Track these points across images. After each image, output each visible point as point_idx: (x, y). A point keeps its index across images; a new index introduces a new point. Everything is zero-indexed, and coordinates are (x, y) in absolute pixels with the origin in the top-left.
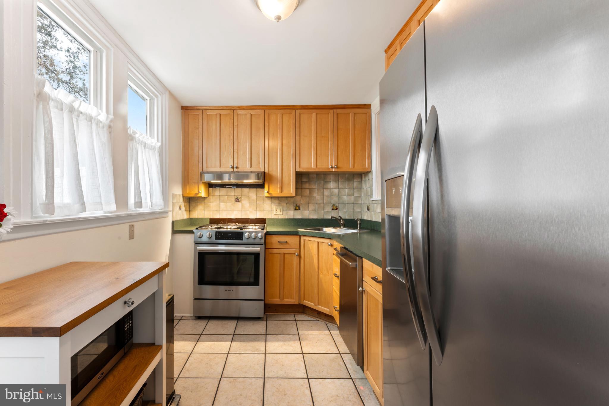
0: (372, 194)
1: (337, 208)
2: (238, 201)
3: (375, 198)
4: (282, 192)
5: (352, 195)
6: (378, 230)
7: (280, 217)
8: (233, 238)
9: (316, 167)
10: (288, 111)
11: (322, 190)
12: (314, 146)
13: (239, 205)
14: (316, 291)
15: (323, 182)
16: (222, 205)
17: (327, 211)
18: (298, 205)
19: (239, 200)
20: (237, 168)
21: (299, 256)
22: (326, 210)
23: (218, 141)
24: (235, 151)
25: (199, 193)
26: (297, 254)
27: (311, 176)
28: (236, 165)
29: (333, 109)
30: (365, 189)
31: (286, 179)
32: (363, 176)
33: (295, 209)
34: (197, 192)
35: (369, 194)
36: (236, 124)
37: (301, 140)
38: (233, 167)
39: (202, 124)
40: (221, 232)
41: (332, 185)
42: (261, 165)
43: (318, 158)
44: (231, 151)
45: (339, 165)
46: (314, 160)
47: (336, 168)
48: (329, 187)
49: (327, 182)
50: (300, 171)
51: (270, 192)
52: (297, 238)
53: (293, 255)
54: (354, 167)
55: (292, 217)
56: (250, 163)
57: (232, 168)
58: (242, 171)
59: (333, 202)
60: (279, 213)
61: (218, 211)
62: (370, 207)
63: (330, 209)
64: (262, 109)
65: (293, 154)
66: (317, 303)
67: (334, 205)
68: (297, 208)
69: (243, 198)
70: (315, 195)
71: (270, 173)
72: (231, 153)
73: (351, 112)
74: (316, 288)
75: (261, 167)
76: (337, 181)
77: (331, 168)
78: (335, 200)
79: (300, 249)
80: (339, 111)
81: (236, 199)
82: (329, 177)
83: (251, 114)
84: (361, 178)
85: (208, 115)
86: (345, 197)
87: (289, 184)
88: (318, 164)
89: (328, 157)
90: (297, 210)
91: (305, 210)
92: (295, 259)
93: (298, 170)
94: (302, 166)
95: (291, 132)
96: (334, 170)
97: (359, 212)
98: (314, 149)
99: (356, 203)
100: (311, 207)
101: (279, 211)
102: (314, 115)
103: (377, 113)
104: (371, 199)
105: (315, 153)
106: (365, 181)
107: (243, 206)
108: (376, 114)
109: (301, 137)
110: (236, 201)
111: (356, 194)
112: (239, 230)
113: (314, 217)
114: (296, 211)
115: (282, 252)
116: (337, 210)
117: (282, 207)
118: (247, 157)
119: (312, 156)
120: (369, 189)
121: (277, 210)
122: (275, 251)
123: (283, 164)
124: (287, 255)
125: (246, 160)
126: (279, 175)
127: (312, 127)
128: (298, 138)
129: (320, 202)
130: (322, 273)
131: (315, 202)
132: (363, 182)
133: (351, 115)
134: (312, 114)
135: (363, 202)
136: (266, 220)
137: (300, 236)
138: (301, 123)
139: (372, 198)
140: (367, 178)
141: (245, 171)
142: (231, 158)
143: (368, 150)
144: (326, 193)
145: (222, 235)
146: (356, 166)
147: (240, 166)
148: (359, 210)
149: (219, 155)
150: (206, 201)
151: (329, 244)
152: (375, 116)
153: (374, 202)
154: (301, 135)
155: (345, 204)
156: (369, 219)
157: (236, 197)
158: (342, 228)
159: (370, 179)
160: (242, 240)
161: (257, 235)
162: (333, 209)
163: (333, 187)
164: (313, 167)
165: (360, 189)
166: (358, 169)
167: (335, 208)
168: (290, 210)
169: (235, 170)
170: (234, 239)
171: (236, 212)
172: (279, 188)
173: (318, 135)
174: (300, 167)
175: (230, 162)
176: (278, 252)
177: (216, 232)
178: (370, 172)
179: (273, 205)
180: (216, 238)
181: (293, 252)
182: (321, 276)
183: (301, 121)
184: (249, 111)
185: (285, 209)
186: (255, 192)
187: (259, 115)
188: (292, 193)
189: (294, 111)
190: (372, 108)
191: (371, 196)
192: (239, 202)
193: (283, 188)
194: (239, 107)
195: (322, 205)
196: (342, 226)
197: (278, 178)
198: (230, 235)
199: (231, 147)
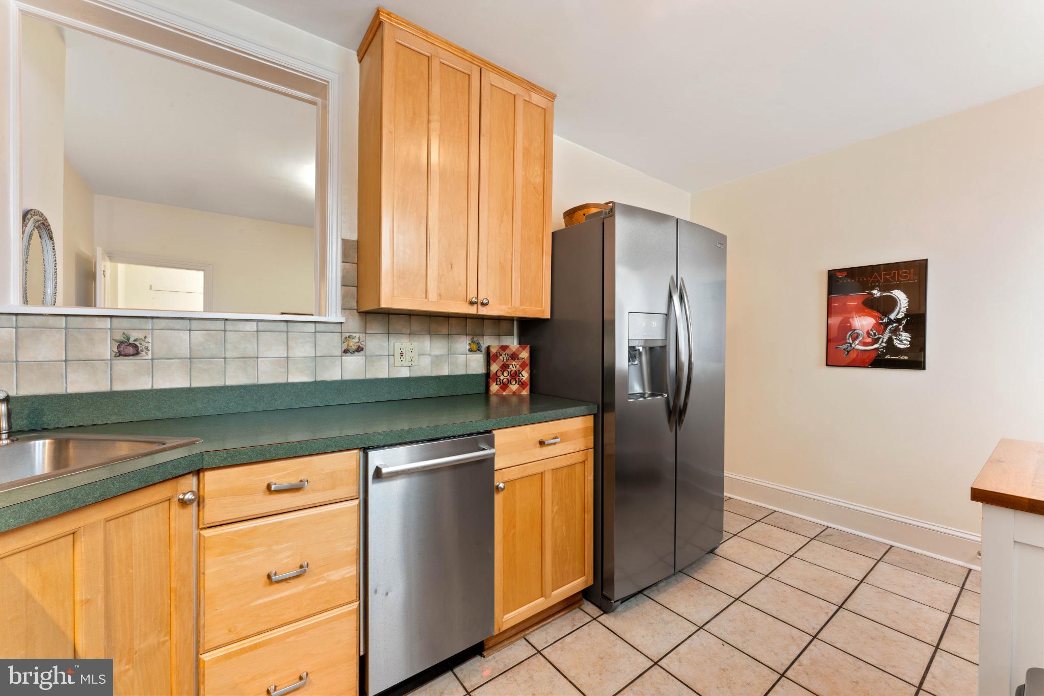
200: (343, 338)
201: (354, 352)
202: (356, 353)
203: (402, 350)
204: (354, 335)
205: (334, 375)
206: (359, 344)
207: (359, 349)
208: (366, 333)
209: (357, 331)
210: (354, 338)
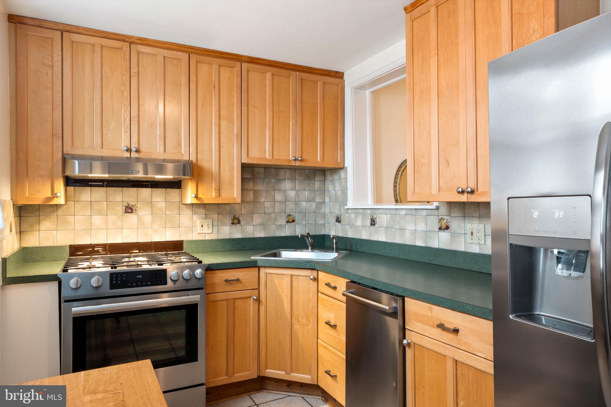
0: (346, 201)
1: (293, 220)
2: (130, 211)
3: (351, 205)
4: (219, 196)
5: (313, 200)
6: (359, 251)
7: (208, 237)
8: (146, 282)
9: (273, 158)
10: (230, 62)
11: (273, 193)
12: (269, 125)
13: (132, 218)
14: (288, 352)
15: (273, 180)
16: (97, 220)
17: (280, 225)
18: (237, 216)
19: (132, 209)
20: (137, 151)
21: (258, 300)
22: (278, 223)
23: (97, 97)
24: (133, 120)
25: (54, 195)
26: (255, 298)
27: (256, 170)
28: (137, 146)
29: (296, 70)
30: (333, 192)
31: (225, 175)
32: (328, 173)
33: (233, 223)
34: (49, 195)
35: (341, 199)
36: (134, 70)
37: (250, 112)
38: (129, 150)
39: (60, 59)
40: (121, 274)
41: (287, 185)
42: (184, 149)
43: (275, 143)
44: (125, 119)
45: (305, 157)
46: (269, 147)
47: (301, 160)
48: (283, 189)
49: (279, 181)
50: (249, 162)
51: (199, 196)
52: (254, 271)
53: (249, 299)
54: (323, 161)
55: (227, 237)
56: (162, 143)
57: (127, 150)
58: (148, 157)
59: (288, 211)
60: (206, 230)
61: (89, 230)
62: (342, 218)
63: (284, 222)
64: (187, 52)
65: (237, 135)
66: (289, 370)
67: (289, 215)
68: (236, 221)
69: (139, 206)
70: (262, 200)
71: (199, 163)
72: (124, 123)
73: (320, 80)
74: (288, 347)
75: (183, 152)
76: (293, 179)
77: (294, 160)
78: (290, 207)
79: (258, 289)
80: (305, 75)
81: (127, 207)
82: (282, 172)
83: (164, 57)
84: (325, 176)
85: (74, 44)
86: (304, 203)
87: (231, 184)
88: (275, 153)
89: (288, 142)
90: (236, 224)
91: (248, 224)
92: (252, 305)
93: (245, 161)
94: (250, 155)
95: (234, 97)
96: (298, 164)
97: (322, 224)
98: (269, 129)
99: (318, 211)
100: (257, 219)
101: (205, 226)
102: (269, 75)
103: (354, 88)
104: (346, 207)
105: (271, 135)
106: (332, 181)
107: (140, 221)
108: (352, 88)
109: (250, 108)
110: (126, 212)
111: (318, 199)
112: (156, 267)
113: (262, 235)
114: (234, 227)
115: (231, 297)
116: (294, 223)
117: (212, 220)
118: (156, 133)
119: (265, 139)
120: (339, 193)
121: (202, 226)
122: (220, 296)
123: (221, 149)
124: (239, 300)
125: (156, 139)
126: (214, 168)
127: (266, 93)
128: (244, 108)
129: (270, 210)
130: (298, 322)
131: (263, 211)
132: (327, 182)
133: (319, 84)
134: (266, 73)
135: (327, 211)
136: (184, 243)
137: (259, 267)
138: (250, 86)
139: (346, 205)
140: (336, 177)
141: (153, 157)
142: (125, 132)
143: (341, 137)
144: (279, 197)
145: (124, 278)
146: (326, 159)
147: (142, 149)
148: (322, 222)
149: (100, 125)
150: (60, 212)
151: (312, 277)
152: (352, 91)
153: (350, 211)
154: (249, 105)
155: (304, 214)
156: (341, 235)
157: (126, 204)
158: (310, 249)
159: (342, 177)
160: (165, 283)
161: (193, 272)
162: (288, 222)
163: (288, 189)
164: (267, 157)
165: (323, 191)
166: (328, 164)
167: (291, 220)
168: (224, 224)
169: (134, 155)
170: (149, 283)
171: (126, 232)
172: (215, 189)
173: (275, 108)
174: (248, 156)
175: (123, 139)
176: (224, 298)
177: (112, 274)
178: (343, 168)
179: (195, 217)
180: (112, 287)
181: (248, 295)
182: (296, 327)
183: (250, 82)
184: (161, 50)
185: (215, 223)
186: (164, 195)
187: (179, 60)
188: (235, 199)
189: (238, 64)
190: (345, 78)
191: (345, 201)
192: (132, 212)
193: (221, 189)
194: (140, 39)
195: (273, 215)
196: (310, 248)
197: (212, 172)
198: (140, 276)
199: (126, 112)
200: (439, 219)
201: (444, 229)
202: (446, 230)
203: (472, 230)
204: (444, 217)
205: (435, 244)
206: (446, 224)
207: (447, 228)
208: (451, 216)
209: (446, 215)
210: (444, 220)
